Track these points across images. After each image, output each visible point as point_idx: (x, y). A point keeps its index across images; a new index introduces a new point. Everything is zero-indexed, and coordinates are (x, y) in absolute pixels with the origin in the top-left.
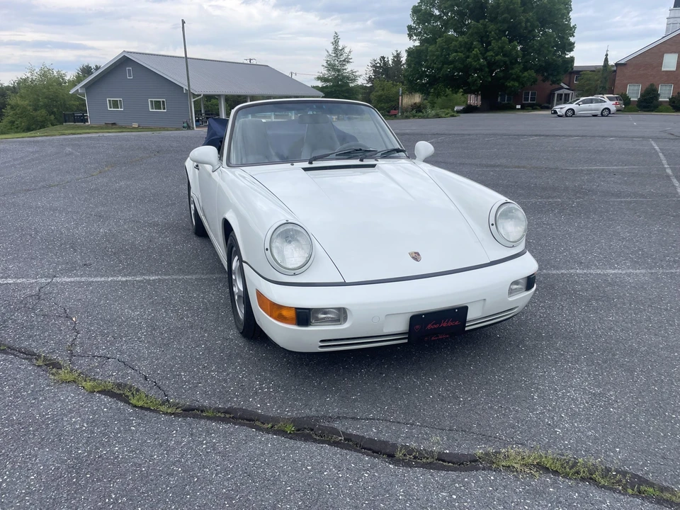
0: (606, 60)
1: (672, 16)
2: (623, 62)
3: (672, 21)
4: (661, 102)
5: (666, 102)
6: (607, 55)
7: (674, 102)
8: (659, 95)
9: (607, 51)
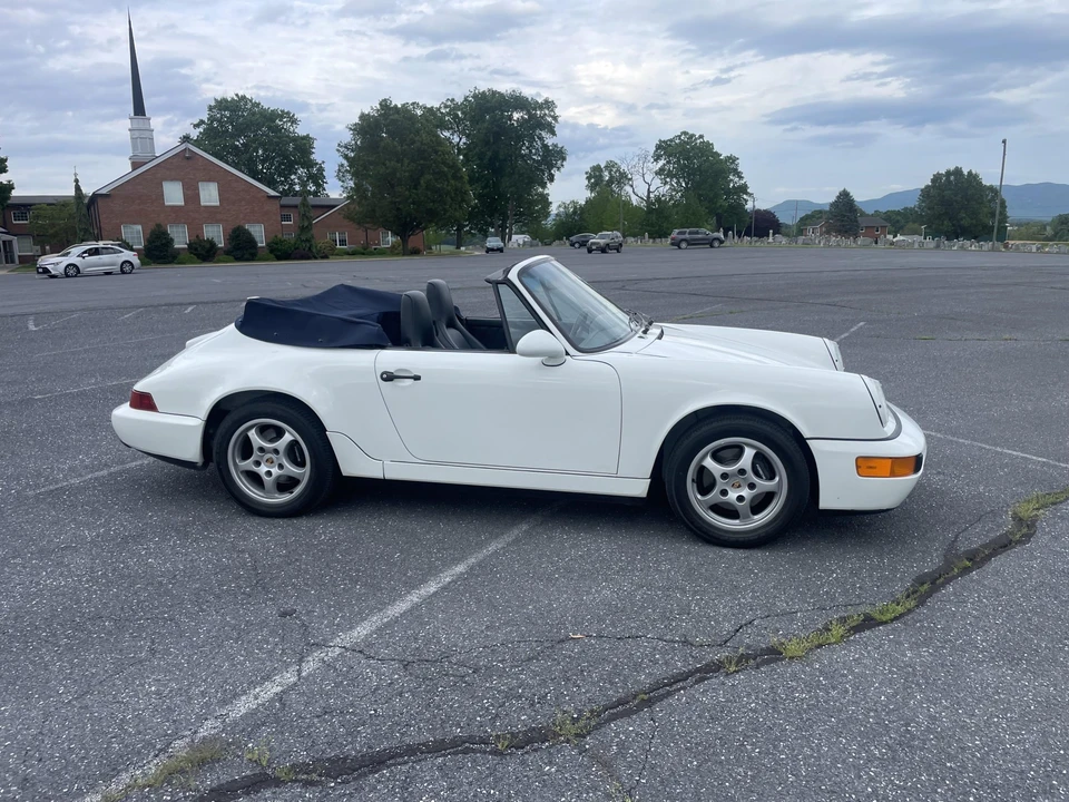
0: (78, 188)
1: (135, 126)
2: (104, 192)
3: (137, 134)
4: (179, 249)
5: (183, 249)
6: (77, 181)
7: (196, 249)
8: (172, 240)
9: (76, 175)
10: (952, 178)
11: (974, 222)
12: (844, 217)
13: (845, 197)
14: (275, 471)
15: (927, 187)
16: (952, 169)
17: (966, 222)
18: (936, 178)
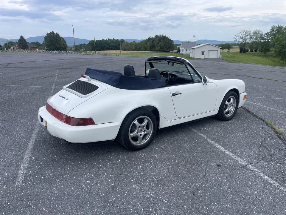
10: (52, 34)
11: (60, 46)
12: (22, 44)
13: (22, 37)
14: (143, 133)
15: (46, 36)
16: (51, 32)
17: (58, 46)
18: (48, 34)
